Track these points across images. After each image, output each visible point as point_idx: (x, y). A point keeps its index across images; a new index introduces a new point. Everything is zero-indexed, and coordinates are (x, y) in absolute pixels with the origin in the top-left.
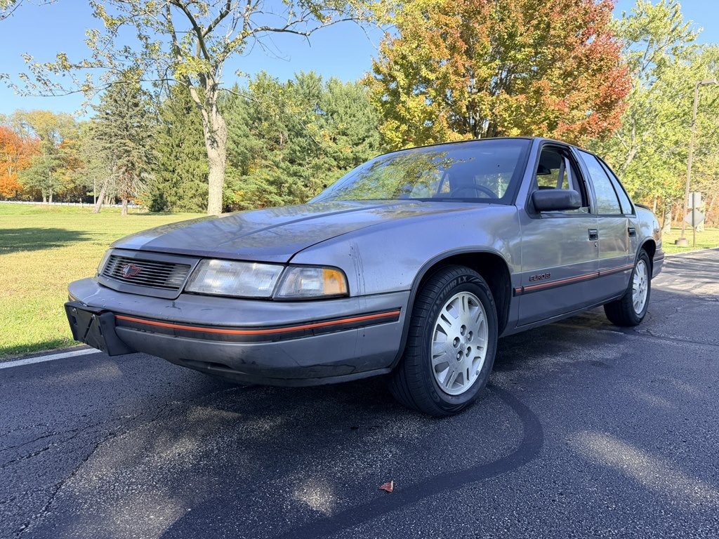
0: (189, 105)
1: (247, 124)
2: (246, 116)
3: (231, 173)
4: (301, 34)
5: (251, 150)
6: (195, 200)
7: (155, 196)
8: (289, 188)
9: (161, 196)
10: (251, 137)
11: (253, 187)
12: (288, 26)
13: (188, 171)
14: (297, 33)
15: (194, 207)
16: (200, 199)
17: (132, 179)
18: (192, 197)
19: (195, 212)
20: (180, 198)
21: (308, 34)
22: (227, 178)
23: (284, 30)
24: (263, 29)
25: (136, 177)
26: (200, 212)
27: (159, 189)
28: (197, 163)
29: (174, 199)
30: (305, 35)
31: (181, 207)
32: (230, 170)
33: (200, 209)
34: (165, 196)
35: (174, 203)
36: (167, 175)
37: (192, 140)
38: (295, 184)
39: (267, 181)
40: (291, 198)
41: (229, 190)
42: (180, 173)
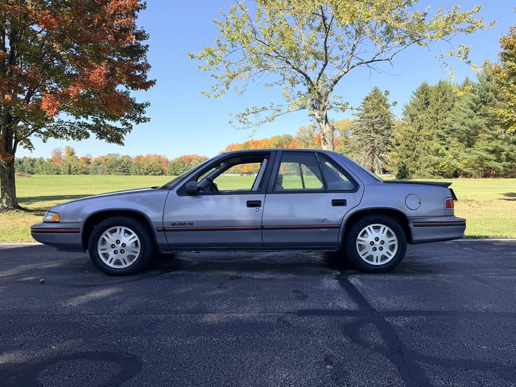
0: (428, 101)
1: (472, 108)
2: (471, 102)
3: (457, 147)
4: (385, 60)
5: (475, 127)
6: (429, 169)
7: (400, 167)
8: (507, 155)
9: (404, 167)
10: (475, 117)
11: (475, 157)
12: (374, 58)
13: (424, 149)
14: (382, 60)
15: (427, 174)
16: (433, 168)
17: (374, 158)
18: (427, 167)
19: (428, 178)
20: (418, 168)
21: (390, 59)
22: (454, 151)
23: (372, 61)
24: (358, 64)
25: (376, 156)
26: (431, 178)
27: (403, 163)
28: (431, 142)
29: (413, 169)
30: (388, 60)
31: (419, 175)
32: (457, 145)
33: (432, 176)
34: (407, 167)
35: (413, 172)
36: (409, 153)
37: (429, 125)
38: (512, 151)
39: (488, 150)
40: (509, 163)
41: (455, 160)
42: (419, 150)
